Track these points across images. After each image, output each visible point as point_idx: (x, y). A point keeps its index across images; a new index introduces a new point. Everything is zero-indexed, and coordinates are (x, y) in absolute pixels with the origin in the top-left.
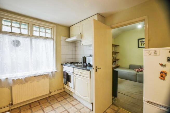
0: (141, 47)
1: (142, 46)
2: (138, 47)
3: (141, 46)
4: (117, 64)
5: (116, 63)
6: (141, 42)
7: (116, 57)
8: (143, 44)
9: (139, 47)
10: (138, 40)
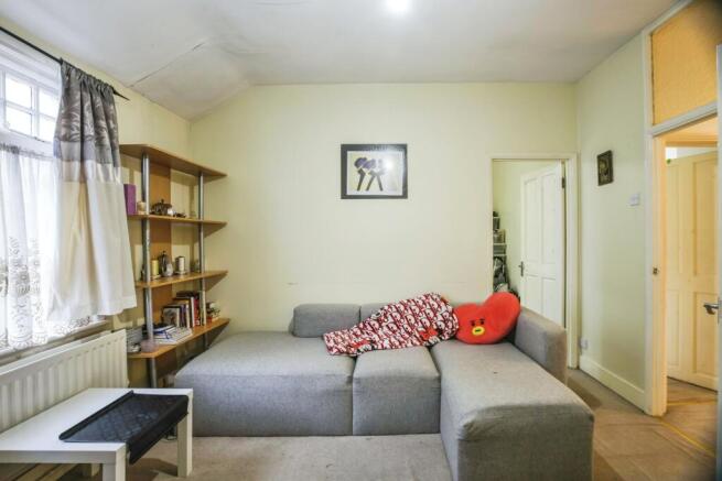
0: (359, 193)
1: (363, 192)
2: (344, 196)
3: (359, 189)
4: (210, 311)
5: (198, 308)
6: (357, 164)
7: (197, 257)
8: (367, 178)
9: (349, 193)
10: (345, 149)
